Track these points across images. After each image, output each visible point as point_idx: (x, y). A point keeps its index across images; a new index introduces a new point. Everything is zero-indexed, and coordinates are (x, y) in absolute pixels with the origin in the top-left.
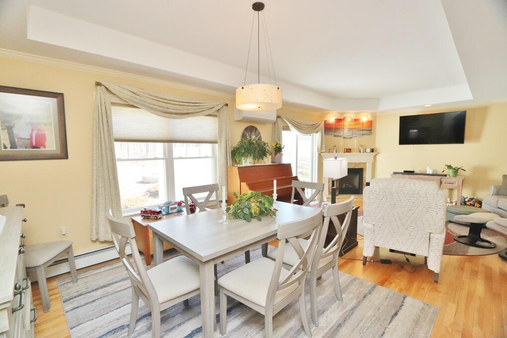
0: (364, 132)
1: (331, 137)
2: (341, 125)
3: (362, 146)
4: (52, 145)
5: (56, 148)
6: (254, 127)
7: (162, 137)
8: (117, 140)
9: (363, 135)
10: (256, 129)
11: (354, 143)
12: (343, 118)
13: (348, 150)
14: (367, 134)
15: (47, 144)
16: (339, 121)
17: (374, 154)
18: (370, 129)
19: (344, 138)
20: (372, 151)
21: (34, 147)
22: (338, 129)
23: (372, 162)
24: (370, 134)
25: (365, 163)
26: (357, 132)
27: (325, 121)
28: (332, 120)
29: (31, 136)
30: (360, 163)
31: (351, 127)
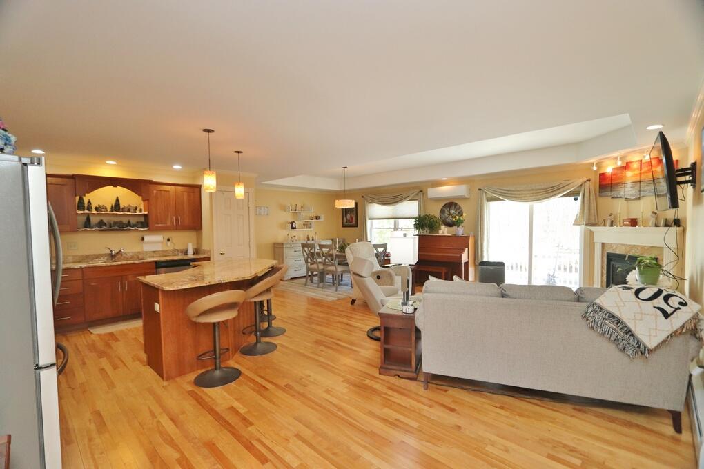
1: (606, 202)
2: (622, 178)
6: (452, 203)
10: (455, 204)
11: (641, 209)
12: (624, 166)
13: (634, 223)
15: (353, 221)
19: (626, 199)
21: (350, 223)
22: (617, 185)
25: (661, 249)
27: (601, 174)
28: (609, 170)
29: (350, 219)
30: (652, 247)
31: (638, 179)
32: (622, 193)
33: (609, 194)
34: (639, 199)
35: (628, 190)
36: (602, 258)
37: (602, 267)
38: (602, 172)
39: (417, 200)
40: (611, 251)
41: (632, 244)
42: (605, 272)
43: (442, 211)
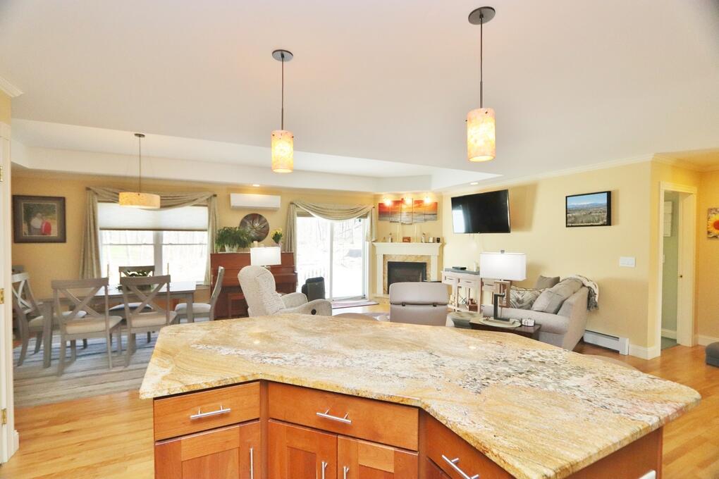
0: (427, 217)
1: (385, 224)
2: (398, 208)
3: (424, 234)
4: (54, 233)
5: (58, 233)
6: (257, 215)
7: (150, 227)
8: (101, 229)
9: (425, 220)
10: (260, 217)
11: (413, 231)
12: (400, 200)
13: (407, 240)
14: (431, 220)
15: (52, 232)
16: (397, 203)
17: (440, 244)
18: (435, 213)
19: (402, 223)
20: (438, 240)
21: (43, 234)
22: (395, 213)
23: (438, 254)
24: (436, 219)
25: (429, 257)
26: (418, 217)
27: (380, 204)
28: (388, 202)
29: (42, 227)
30: (422, 256)
31: (411, 211)
32: (399, 220)
33: (388, 219)
34: (411, 224)
35: (404, 217)
36: (384, 265)
37: (384, 273)
38: (381, 202)
39: (206, 206)
40: (391, 260)
41: (408, 254)
42: (386, 275)
43: (243, 223)
